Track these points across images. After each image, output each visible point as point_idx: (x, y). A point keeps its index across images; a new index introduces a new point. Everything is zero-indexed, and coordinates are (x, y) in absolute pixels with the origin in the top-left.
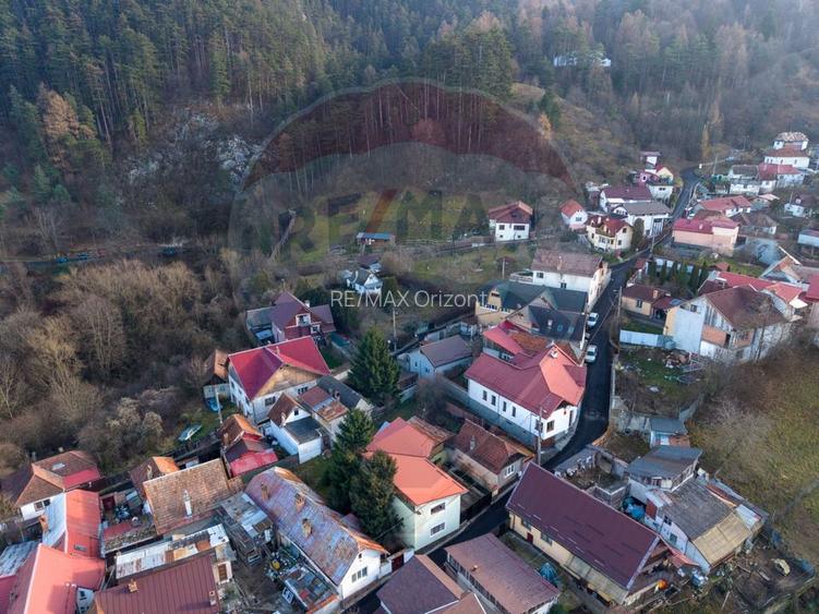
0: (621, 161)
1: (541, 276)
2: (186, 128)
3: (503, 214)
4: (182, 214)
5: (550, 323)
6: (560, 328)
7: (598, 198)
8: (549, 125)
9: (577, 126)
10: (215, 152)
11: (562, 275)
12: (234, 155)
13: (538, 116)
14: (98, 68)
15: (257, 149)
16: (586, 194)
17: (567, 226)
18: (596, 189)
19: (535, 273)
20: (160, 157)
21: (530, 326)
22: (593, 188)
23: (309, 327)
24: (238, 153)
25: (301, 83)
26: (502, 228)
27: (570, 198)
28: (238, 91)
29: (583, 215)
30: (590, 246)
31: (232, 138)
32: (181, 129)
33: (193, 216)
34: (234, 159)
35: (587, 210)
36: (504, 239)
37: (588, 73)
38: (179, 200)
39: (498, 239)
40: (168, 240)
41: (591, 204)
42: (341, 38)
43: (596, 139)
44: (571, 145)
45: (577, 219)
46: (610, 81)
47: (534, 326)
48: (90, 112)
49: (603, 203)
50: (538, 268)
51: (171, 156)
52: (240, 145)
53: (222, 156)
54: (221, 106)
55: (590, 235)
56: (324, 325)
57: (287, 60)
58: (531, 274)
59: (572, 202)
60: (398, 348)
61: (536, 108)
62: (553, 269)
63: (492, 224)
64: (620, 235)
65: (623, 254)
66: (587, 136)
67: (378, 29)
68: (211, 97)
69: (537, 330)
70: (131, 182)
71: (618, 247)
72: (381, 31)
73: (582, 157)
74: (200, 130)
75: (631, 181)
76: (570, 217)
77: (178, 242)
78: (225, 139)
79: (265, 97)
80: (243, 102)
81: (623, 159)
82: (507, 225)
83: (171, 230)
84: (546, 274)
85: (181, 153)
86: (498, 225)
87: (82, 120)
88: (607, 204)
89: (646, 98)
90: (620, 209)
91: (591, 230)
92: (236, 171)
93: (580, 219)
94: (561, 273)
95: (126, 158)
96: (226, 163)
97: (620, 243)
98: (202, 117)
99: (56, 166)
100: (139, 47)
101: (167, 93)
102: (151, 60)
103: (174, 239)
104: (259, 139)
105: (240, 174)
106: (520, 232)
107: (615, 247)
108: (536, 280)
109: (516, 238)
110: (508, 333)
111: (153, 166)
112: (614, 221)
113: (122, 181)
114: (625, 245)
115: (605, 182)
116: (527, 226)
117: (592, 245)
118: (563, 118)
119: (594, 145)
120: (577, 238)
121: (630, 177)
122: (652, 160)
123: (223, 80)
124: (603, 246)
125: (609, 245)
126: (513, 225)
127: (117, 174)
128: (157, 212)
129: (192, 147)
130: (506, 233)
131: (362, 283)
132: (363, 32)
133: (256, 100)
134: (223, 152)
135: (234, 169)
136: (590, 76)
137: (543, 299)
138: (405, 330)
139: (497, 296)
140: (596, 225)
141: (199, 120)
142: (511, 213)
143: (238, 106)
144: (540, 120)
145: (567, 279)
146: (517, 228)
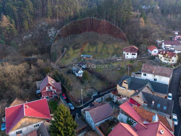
0: (167, 33)
1: (145, 75)
2: (40, 25)
3: (128, 49)
4: (36, 49)
5: (153, 102)
6: (159, 106)
7: (161, 45)
8: (143, 22)
9: (152, 23)
10: (47, 32)
11: (155, 75)
12: (52, 33)
13: (140, 19)
14: (16, 9)
15: (58, 31)
16: (157, 43)
17: (151, 54)
18: (160, 42)
19: (142, 74)
20: (32, 33)
21: (143, 102)
22: (159, 42)
23: (52, 91)
24: (53, 32)
25: (72, 14)
26: (128, 54)
27: (151, 45)
28: (54, 16)
29: (157, 50)
30: (160, 62)
31: (52, 28)
32: (39, 26)
33: (39, 49)
34: (52, 34)
35: (158, 49)
36: (128, 58)
37: (154, 9)
38: (36, 45)
39: (126, 58)
40: (31, 56)
41: (159, 47)
42: (85, 5)
43: (158, 27)
44: (151, 28)
45: (154, 52)
46: (160, 11)
47: (145, 102)
48: (14, 21)
49: (163, 47)
50: (144, 71)
51: (35, 33)
52: (54, 30)
53: (49, 33)
54: (49, 19)
55: (160, 58)
56: (58, 90)
57: (69, 8)
58: (141, 74)
59: (152, 46)
60: (83, 103)
61: (139, 17)
62: (151, 73)
63: (124, 53)
64: (173, 58)
65: (175, 65)
66: (155, 26)
67: (95, 3)
68: (47, 17)
69: (146, 105)
70: (24, 40)
71: (172, 62)
72: (96, 3)
73: (155, 32)
74: (43, 26)
75: (172, 39)
76: (152, 51)
77: (34, 56)
78: (50, 28)
79: (62, 17)
80: (56, 19)
81: (168, 33)
82: (129, 53)
83: (32, 53)
84: (147, 74)
85: (38, 32)
86: (126, 53)
87: (11, 23)
88: (165, 47)
89: (172, 16)
90: (171, 48)
91: (160, 56)
92: (52, 37)
93: (155, 52)
94: (155, 74)
95: (23, 33)
96: (50, 35)
97: (173, 61)
98: (44, 22)
99: (3, 35)
100: (28, 4)
101: (35, 16)
102: (31, 7)
103: (33, 55)
104: (59, 28)
105: (53, 38)
106: (134, 56)
107: (171, 62)
108: (143, 77)
109: (133, 58)
110: (132, 106)
111: (30, 35)
112: (171, 53)
113: (21, 39)
114: (175, 62)
115: (163, 40)
116: (136, 54)
117: (161, 61)
118: (147, 21)
119: (158, 29)
120: (155, 58)
121: (171, 38)
122: (177, 33)
123: (50, 12)
124: (166, 62)
125: (168, 62)
126: (131, 53)
127: (20, 38)
128: (29, 48)
129: (41, 31)
130: (129, 56)
131: (77, 72)
132: (91, 3)
133: (59, 18)
134: (49, 32)
135: (52, 36)
136: (154, 10)
137: (147, 87)
138: (87, 95)
139: (126, 83)
140: (163, 54)
141: (44, 23)
142: (131, 49)
143: (55, 20)
144: (140, 20)
145: (157, 77)
146: (132, 54)
